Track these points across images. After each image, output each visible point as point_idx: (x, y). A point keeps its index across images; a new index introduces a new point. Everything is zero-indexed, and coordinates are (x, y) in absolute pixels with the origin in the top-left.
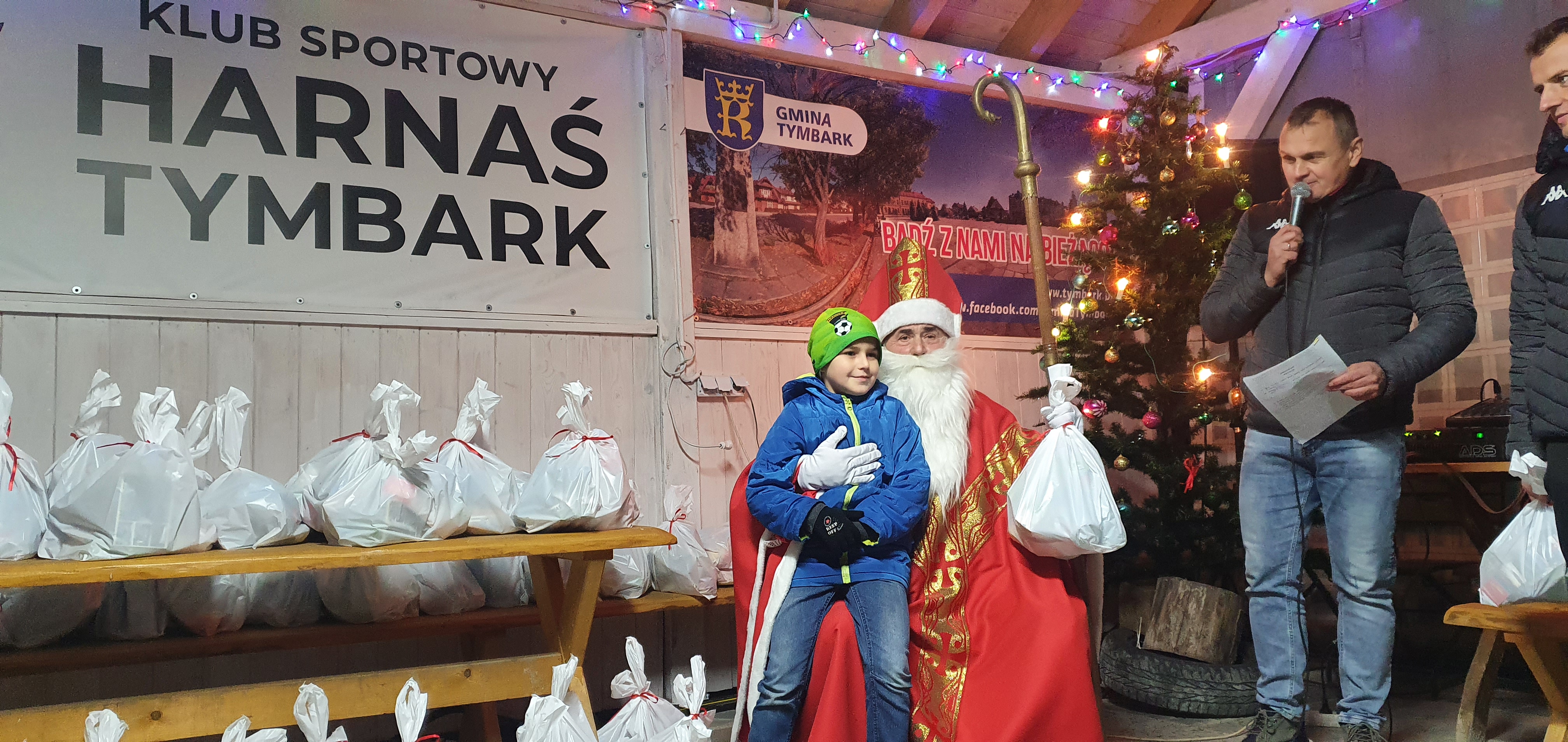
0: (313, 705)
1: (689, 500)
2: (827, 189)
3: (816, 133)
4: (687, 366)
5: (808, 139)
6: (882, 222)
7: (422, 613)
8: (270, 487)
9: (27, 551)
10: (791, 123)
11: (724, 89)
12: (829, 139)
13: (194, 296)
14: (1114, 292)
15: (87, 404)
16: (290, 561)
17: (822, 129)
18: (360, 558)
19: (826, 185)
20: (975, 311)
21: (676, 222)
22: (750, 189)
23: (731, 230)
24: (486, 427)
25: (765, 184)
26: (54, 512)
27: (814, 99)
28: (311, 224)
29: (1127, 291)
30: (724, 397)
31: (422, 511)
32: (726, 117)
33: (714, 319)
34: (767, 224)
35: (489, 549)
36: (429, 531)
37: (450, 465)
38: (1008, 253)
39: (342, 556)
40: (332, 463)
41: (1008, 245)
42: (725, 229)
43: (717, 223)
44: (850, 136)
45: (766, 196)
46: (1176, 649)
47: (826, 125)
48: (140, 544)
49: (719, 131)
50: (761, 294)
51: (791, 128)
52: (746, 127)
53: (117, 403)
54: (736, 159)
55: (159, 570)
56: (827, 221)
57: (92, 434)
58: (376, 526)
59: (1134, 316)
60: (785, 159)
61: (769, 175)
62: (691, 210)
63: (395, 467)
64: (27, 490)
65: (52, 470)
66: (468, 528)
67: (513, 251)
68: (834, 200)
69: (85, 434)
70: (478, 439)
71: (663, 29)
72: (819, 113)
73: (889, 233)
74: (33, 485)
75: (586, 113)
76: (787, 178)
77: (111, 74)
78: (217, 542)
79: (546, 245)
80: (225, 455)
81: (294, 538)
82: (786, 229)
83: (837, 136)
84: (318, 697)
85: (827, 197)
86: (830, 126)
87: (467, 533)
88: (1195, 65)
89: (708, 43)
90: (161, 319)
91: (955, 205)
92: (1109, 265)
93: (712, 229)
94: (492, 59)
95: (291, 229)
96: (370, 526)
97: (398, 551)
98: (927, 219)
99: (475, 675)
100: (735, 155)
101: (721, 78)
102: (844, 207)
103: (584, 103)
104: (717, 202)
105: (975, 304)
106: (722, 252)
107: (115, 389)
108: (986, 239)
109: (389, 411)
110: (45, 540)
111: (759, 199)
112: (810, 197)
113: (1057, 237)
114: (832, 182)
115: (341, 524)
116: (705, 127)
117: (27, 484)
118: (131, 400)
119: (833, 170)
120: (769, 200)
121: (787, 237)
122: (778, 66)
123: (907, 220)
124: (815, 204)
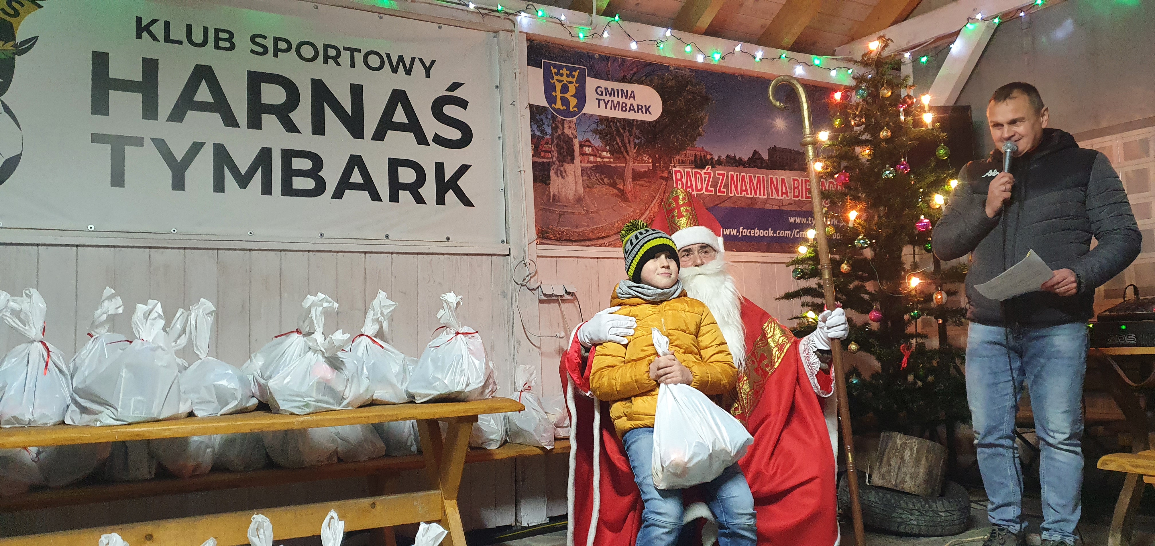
0: (262, 530)
1: (533, 376)
2: (632, 145)
3: (624, 105)
4: (531, 277)
5: (619, 110)
6: (674, 169)
7: (340, 460)
8: (230, 371)
9: (57, 419)
10: (607, 98)
11: (557, 74)
12: (634, 110)
13: (174, 231)
14: (847, 220)
15: (99, 312)
16: (245, 425)
17: (629, 102)
18: (295, 423)
19: (632, 143)
20: (744, 234)
21: (522, 172)
22: (576, 147)
23: (563, 177)
24: (385, 325)
25: (587, 143)
26: (76, 391)
27: (624, 80)
28: (258, 178)
29: (857, 220)
30: (558, 300)
31: (340, 388)
32: (558, 94)
33: (551, 243)
34: (589, 172)
35: (388, 415)
36: (345, 402)
37: (360, 353)
38: (768, 191)
39: (282, 421)
40: (273, 354)
41: (767, 185)
42: (558, 176)
43: (552, 172)
44: (649, 107)
45: (588, 152)
46: (896, 485)
47: (632, 99)
48: (137, 414)
49: (553, 105)
50: (585, 224)
51: (606, 102)
52: (573, 102)
53: (120, 311)
54: (566, 126)
55: (150, 432)
56: (633, 170)
57: (103, 333)
58: (306, 399)
59: (862, 239)
60: (602, 125)
61: (590, 136)
62: (534, 163)
63: (320, 356)
64: (57, 374)
65: (74, 360)
66: (373, 400)
67: (405, 195)
68: (638, 154)
69: (97, 333)
70: (380, 334)
71: (512, 31)
72: (627, 91)
73: (679, 177)
74: (61, 371)
75: (457, 93)
76: (603, 138)
77: (115, 72)
78: (192, 411)
79: (429, 190)
80: (197, 348)
81: (247, 408)
82: (603, 176)
83: (640, 107)
84: (265, 524)
85: (633, 152)
86: (635, 100)
87: (373, 403)
88: (906, 50)
89: (545, 41)
90: (150, 248)
91: (727, 156)
92: (842, 201)
93: (549, 177)
94: (388, 55)
95: (243, 181)
96: (302, 399)
97: (323, 417)
98: (707, 167)
99: (378, 507)
100: (565, 122)
101: (555, 66)
102: (646, 159)
103: (455, 86)
104: (552, 157)
105: (743, 229)
106: (556, 193)
107: (118, 301)
108: (751, 181)
109: (316, 315)
110: (69, 411)
111: (583, 154)
112: (620, 152)
113: (804, 179)
114: (637, 141)
115: (282, 398)
116: (543, 102)
117: (57, 370)
118: (130, 310)
119: (637, 132)
120: (590, 155)
121: (603, 181)
122: (597, 56)
123: (692, 168)
124: (624, 157)
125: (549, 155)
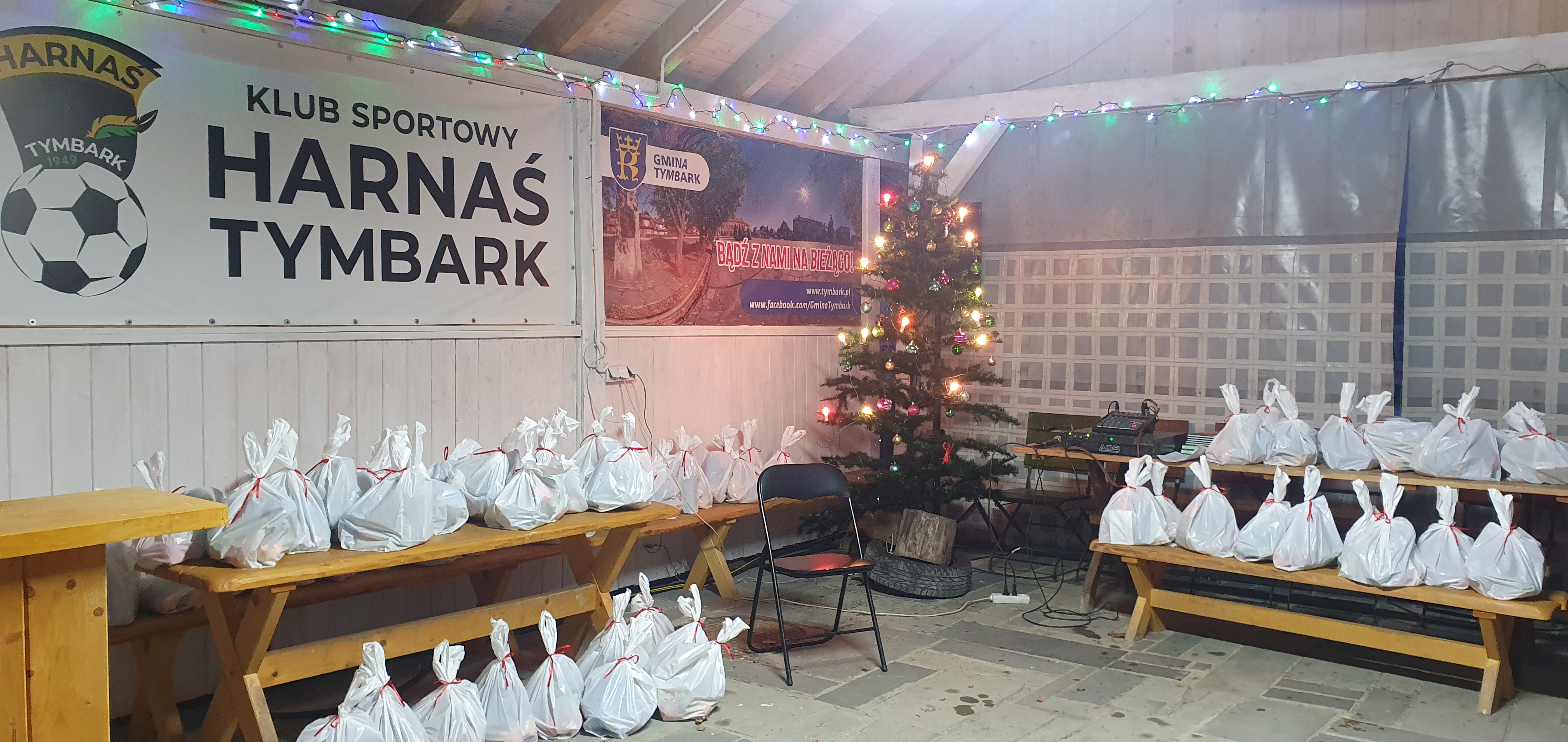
2: (684, 218)
3: (678, 174)
4: (601, 360)
5: (673, 180)
6: (717, 241)
10: (664, 167)
11: (621, 142)
12: (686, 179)
14: (898, 325)
17: (681, 171)
19: (683, 215)
20: (771, 307)
21: (596, 249)
25: (646, 216)
27: (677, 148)
28: (361, 262)
29: (908, 327)
30: (621, 382)
32: (622, 164)
38: (792, 263)
41: (791, 256)
43: (616, 247)
44: (699, 176)
46: (921, 556)
47: (685, 168)
49: (618, 176)
50: (643, 301)
51: (663, 171)
52: (635, 171)
56: (684, 243)
60: (659, 196)
61: (648, 208)
67: (489, 276)
68: (688, 226)
71: (590, 101)
72: (681, 159)
73: (721, 250)
75: (535, 165)
76: (659, 210)
77: (230, 151)
79: (510, 271)
82: (659, 250)
83: (691, 177)
85: (684, 224)
89: (618, 109)
91: (762, 227)
94: (476, 124)
95: (348, 267)
98: (745, 239)
101: (620, 133)
102: (695, 231)
103: (534, 157)
104: (617, 230)
108: (779, 252)
112: (673, 225)
113: (820, 250)
114: (688, 213)
116: (610, 173)
119: (687, 202)
121: (659, 256)
122: (656, 123)
123: (732, 240)
124: (677, 230)
125: (614, 230)
